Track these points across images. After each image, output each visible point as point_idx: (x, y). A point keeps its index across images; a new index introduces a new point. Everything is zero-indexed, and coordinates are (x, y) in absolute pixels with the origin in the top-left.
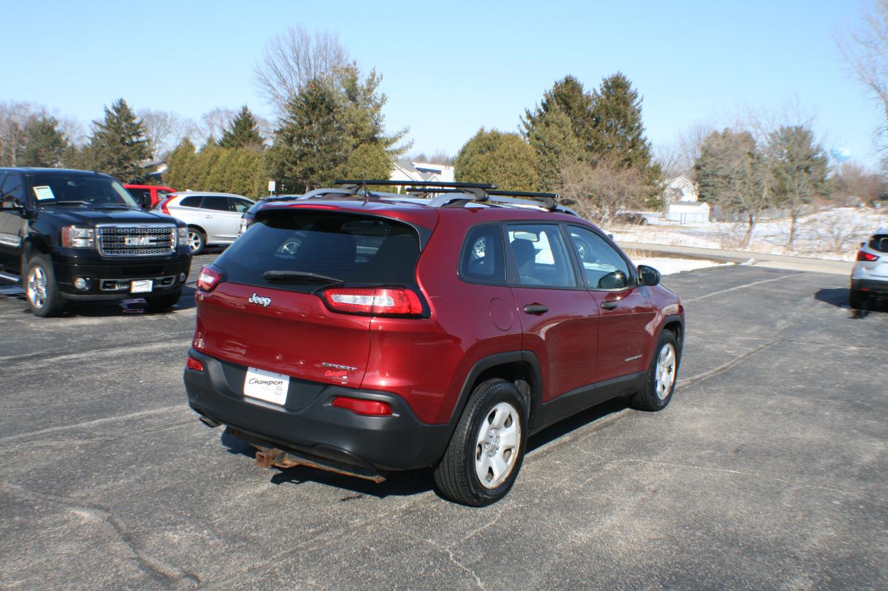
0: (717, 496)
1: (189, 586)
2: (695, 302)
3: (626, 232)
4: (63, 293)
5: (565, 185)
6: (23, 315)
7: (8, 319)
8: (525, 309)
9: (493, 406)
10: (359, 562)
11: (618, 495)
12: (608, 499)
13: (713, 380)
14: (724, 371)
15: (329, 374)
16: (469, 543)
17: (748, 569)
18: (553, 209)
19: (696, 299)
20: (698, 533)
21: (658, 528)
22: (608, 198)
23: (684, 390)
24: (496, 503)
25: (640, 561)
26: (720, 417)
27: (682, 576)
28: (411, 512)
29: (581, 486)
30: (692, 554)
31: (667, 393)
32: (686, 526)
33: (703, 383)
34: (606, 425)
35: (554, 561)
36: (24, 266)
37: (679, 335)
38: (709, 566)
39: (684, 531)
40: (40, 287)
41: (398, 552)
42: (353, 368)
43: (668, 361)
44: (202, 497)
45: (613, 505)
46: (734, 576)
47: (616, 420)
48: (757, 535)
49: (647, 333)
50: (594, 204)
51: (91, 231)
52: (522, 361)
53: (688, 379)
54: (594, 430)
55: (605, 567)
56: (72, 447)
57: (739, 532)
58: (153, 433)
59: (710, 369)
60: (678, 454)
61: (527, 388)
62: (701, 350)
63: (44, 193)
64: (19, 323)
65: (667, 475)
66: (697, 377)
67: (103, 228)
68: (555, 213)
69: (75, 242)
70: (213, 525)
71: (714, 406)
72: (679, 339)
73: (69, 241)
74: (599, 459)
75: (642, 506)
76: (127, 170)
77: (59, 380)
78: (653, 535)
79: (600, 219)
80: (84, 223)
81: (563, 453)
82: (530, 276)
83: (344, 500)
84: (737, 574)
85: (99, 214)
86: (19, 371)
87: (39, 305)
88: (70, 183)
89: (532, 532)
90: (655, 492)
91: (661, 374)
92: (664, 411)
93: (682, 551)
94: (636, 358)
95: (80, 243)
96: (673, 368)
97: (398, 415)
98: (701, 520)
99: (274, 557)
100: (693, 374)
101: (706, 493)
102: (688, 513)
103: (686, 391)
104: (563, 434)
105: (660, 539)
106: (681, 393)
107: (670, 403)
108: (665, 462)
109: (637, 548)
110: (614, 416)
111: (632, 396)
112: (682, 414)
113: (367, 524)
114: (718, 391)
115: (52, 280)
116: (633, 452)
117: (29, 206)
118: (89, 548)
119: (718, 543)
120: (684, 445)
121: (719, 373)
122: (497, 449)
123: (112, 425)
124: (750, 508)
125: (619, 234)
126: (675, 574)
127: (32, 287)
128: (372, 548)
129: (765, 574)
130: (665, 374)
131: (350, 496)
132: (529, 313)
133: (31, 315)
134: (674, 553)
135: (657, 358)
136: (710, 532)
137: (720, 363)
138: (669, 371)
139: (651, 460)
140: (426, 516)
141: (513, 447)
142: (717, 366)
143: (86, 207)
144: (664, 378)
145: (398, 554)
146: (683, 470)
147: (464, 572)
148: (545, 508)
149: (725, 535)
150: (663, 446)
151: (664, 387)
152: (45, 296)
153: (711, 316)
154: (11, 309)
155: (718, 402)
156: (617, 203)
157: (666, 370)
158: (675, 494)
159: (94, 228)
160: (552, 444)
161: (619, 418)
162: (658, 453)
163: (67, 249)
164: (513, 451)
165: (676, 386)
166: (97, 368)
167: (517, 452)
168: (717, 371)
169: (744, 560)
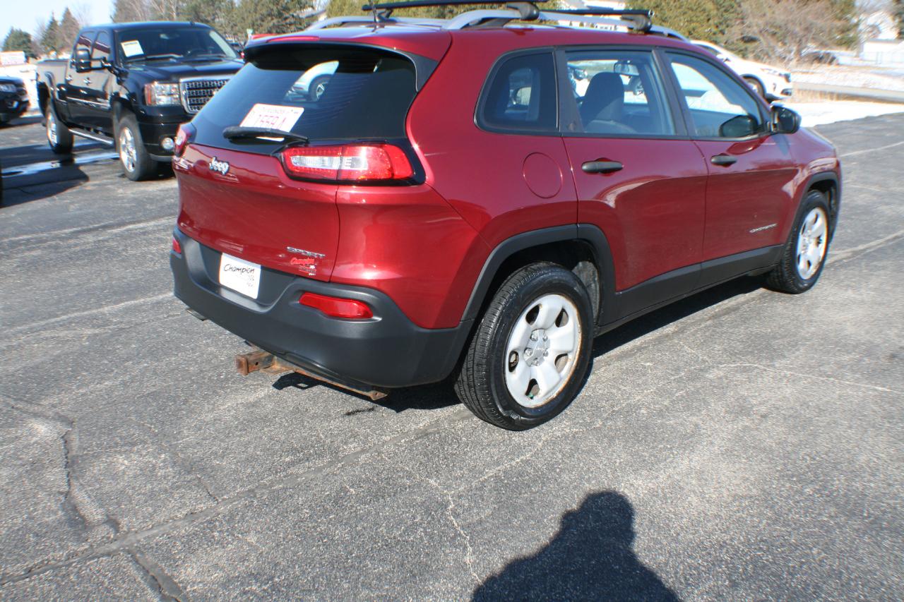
0: (850, 427)
1: (103, 538)
2: (876, 153)
3: (813, 73)
4: (152, 155)
5: (745, 21)
6: (118, 180)
7: (99, 185)
8: (585, 167)
9: (533, 300)
10: (326, 510)
11: (712, 419)
12: (696, 425)
13: (881, 253)
14: (897, 241)
15: (294, 262)
16: (481, 489)
17: (866, 560)
18: (647, 31)
19: (879, 149)
20: (808, 490)
21: (752, 478)
22: (794, 35)
23: (840, 265)
24: (543, 426)
25: (710, 534)
26: (880, 304)
27: (764, 566)
28: (427, 435)
29: (666, 403)
30: (789, 525)
31: (814, 271)
32: (793, 476)
33: (869, 256)
34: (728, 311)
35: (586, 526)
36: (116, 128)
37: (834, 197)
38: (808, 551)
39: (788, 485)
40: (130, 150)
41: (383, 497)
42: (321, 255)
43: (817, 231)
44: (183, 407)
45: (700, 434)
46: (841, 573)
47: (743, 303)
48: (892, 498)
49: (786, 194)
50: (778, 41)
51: (175, 86)
52: (578, 239)
53: (850, 250)
54: (710, 319)
55: (656, 542)
56: (80, 337)
57: (867, 492)
58: (176, 317)
59: (880, 238)
60: (813, 358)
61: (594, 274)
62: (873, 213)
63: (132, 48)
64: (108, 189)
65: (788, 391)
66: (861, 247)
67: (188, 83)
68: (649, 36)
69: (160, 100)
70: (177, 446)
71: (875, 289)
72: (833, 202)
73: (153, 98)
74: (704, 361)
75: (741, 439)
76: (288, 21)
77: (112, 253)
78: (741, 491)
79: (784, 58)
80: (167, 78)
81: (659, 351)
82: (615, 121)
83: (349, 414)
84: (847, 568)
85: (186, 67)
86: (76, 245)
87: (131, 169)
88: (163, 36)
89: (574, 475)
90: (764, 416)
91: (806, 247)
92: (806, 294)
93: (776, 521)
94: (767, 227)
95: (164, 101)
96: (824, 239)
97: (380, 319)
98: (818, 468)
99: (225, 497)
100: (855, 245)
101: (835, 422)
102: (802, 453)
103: (843, 266)
104: (668, 323)
105: (751, 497)
106: (836, 269)
107: (818, 283)
108: (791, 369)
109: (713, 510)
110: (741, 298)
111: (767, 274)
112: (831, 298)
113: (363, 451)
114: (884, 268)
115: (140, 141)
116: (752, 352)
117: (116, 63)
118: (20, 476)
119: (833, 510)
120: (822, 345)
121: (890, 243)
122: (546, 354)
123: (137, 309)
124: (892, 451)
125: (804, 75)
126: (754, 561)
127: (124, 150)
128: (352, 490)
129: (889, 572)
130: (812, 247)
131: (361, 407)
132: (592, 172)
133: (126, 179)
134: (764, 522)
135: (799, 226)
136: (825, 488)
137: (894, 230)
138: (818, 243)
139: (773, 366)
140: (443, 441)
141: (570, 352)
142: (890, 233)
143: (175, 61)
144: (809, 250)
145: (381, 500)
146: (814, 383)
147: (457, 535)
148: (605, 436)
149: (845, 495)
150: (794, 346)
151: (809, 264)
152: (135, 159)
153: (893, 170)
154: (108, 174)
155: (882, 284)
156: (804, 40)
157: (813, 241)
158: (791, 422)
159: (178, 83)
160: (649, 336)
161: (747, 302)
162: (785, 357)
163: (152, 108)
164: (570, 356)
165: (827, 262)
166: (158, 239)
167: (577, 357)
168: (888, 241)
169: (865, 543)
